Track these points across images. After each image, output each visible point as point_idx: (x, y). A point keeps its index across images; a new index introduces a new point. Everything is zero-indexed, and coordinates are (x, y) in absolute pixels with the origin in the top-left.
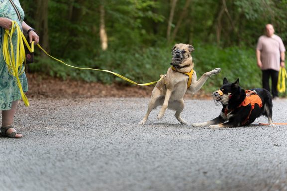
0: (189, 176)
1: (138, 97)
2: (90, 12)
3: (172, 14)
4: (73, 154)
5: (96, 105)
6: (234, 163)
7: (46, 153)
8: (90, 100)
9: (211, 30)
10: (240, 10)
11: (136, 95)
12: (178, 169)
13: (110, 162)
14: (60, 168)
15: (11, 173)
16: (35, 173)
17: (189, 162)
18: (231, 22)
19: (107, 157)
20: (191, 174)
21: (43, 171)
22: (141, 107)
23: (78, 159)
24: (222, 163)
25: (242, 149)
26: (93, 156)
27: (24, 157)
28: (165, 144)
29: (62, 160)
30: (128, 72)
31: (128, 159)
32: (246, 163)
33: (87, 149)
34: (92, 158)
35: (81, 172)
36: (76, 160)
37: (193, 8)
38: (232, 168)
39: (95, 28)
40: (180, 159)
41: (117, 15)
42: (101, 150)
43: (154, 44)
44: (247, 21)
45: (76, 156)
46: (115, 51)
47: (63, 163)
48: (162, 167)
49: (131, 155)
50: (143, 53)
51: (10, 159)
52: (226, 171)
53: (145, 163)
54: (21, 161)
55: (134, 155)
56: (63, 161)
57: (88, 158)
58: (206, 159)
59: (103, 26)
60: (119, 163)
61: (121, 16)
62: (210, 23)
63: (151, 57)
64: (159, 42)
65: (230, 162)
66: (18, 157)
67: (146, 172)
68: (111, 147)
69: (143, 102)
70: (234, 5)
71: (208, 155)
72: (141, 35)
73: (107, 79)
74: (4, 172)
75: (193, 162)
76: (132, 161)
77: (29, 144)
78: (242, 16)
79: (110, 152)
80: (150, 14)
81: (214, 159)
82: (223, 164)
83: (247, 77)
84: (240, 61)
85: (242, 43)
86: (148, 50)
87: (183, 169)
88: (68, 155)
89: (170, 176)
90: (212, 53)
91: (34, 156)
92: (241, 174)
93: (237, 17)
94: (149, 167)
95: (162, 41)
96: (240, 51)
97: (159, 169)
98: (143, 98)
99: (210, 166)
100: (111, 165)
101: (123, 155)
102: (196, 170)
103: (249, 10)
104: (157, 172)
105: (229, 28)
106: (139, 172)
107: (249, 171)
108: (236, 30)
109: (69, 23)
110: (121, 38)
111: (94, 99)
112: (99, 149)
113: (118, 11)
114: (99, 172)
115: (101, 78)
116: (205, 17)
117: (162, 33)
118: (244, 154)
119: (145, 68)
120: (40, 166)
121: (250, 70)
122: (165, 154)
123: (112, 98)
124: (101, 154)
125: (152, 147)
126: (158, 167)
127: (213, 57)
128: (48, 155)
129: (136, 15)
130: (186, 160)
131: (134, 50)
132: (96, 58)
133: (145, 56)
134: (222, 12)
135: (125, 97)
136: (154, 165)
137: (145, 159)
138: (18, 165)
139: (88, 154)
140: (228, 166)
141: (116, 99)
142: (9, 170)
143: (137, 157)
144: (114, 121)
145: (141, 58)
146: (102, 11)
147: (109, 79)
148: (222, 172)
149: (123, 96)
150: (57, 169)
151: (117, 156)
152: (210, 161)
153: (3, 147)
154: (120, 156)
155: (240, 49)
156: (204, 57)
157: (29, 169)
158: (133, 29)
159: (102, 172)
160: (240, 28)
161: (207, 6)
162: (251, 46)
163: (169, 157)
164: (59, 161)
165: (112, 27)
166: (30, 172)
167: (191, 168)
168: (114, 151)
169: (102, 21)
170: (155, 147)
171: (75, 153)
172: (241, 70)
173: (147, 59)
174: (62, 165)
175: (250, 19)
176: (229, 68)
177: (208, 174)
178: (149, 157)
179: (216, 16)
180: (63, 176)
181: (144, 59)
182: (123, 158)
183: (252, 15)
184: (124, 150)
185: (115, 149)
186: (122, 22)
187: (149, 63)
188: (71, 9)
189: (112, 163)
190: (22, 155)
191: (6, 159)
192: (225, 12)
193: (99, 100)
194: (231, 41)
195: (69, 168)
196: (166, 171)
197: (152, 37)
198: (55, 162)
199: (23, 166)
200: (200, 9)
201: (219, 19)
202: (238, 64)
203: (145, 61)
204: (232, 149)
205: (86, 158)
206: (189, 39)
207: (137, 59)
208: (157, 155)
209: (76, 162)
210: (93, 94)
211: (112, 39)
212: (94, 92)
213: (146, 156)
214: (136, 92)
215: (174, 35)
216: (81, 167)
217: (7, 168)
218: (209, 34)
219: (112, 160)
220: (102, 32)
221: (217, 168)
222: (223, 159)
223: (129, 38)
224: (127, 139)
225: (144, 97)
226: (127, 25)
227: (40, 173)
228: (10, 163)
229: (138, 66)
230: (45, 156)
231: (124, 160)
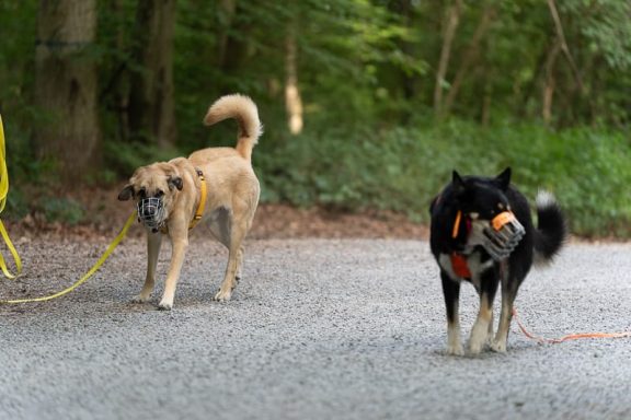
0: (483, 412)
1: (369, 237)
2: (266, 50)
3: (446, 55)
4: (228, 361)
5: (279, 255)
6: (581, 384)
7: (169, 359)
8: (266, 243)
9: (531, 89)
10: (594, 47)
11: (365, 232)
12: (461, 395)
13: (310, 379)
14: (201, 392)
15: (93, 403)
16: (145, 402)
17: (484, 382)
18: (574, 74)
19: (303, 368)
20: (487, 408)
21: (163, 399)
22: (377, 260)
23: (239, 372)
24: (556, 384)
25: (599, 352)
26: (272, 366)
27: (121, 367)
28: (429, 341)
29: (205, 374)
30: (348, 181)
31: (349, 373)
32: (608, 384)
33: (259, 350)
34: (271, 370)
35: (247, 403)
36: (236, 375)
37: (492, 42)
38: (579, 394)
39: (275, 85)
40: (462, 375)
41: (325, 58)
42: (289, 353)
43: (404, 119)
44: (610, 70)
45: (234, 367)
46: (320, 134)
47: (207, 381)
48: (426, 392)
49: (355, 365)
50: (382, 139)
51: (90, 372)
52: (564, 402)
53: (385, 383)
54: (116, 376)
55: (362, 364)
56: (207, 377)
57: (262, 370)
58: (521, 375)
59: (292, 80)
60: (331, 382)
61: (334, 58)
62: (527, 74)
63: (398, 148)
64: (417, 117)
65: (572, 381)
66: (108, 368)
67: (389, 403)
68: (311, 347)
69: (382, 248)
70: (581, 36)
71: (524, 366)
72: (377, 100)
73: (301, 197)
74: (78, 400)
75: (493, 381)
76: (358, 378)
77: (131, 339)
78: (600, 60)
79: (311, 359)
80: (398, 55)
81: (538, 375)
82: (557, 387)
83: (609, 195)
84: (594, 158)
85: (600, 119)
86: (392, 134)
87: (471, 396)
88: (218, 364)
89: (441, 410)
90: (532, 141)
91: (142, 365)
92: (598, 407)
93: (589, 62)
94: (395, 391)
95: (424, 114)
96: (594, 138)
97: (417, 396)
98: (381, 240)
99: (529, 389)
100: (313, 385)
101: (338, 365)
102: (499, 400)
103: (615, 47)
104: (412, 404)
105: (571, 86)
106: (375, 402)
107: (616, 402)
108: (586, 90)
109: (218, 73)
110: (332, 107)
111: (273, 242)
112: (286, 351)
113: (326, 47)
114: (285, 402)
115: (289, 195)
116: (516, 60)
117: (422, 96)
118: (605, 364)
119: (386, 172)
120: (156, 387)
121: (616, 180)
122: (431, 364)
123: (314, 240)
124: (290, 363)
125: (402, 348)
126: (416, 391)
127: (535, 149)
128: (175, 363)
129: (365, 57)
130: (477, 376)
131: (362, 132)
132: (278, 151)
133: (386, 146)
134: (555, 51)
135: (342, 237)
136: (407, 387)
137: (386, 373)
138: (109, 386)
139: (263, 361)
140: (568, 390)
141: (321, 241)
142: (90, 396)
143: (369, 368)
144: (318, 289)
145: (377, 151)
146: (292, 48)
147: (305, 196)
148: (557, 404)
149: (338, 233)
150: (194, 396)
151: (325, 367)
152: (530, 380)
153: (74, 346)
154: (333, 367)
155: (594, 132)
156: (516, 150)
157: (133, 395)
158: (358, 86)
159: (294, 401)
160: (594, 87)
161: (522, 39)
162: (620, 126)
163: (440, 371)
164: (199, 376)
165: (313, 82)
166: (134, 401)
167: (487, 394)
168: (318, 355)
169: (291, 69)
170: (408, 347)
171: (232, 359)
172: (596, 179)
173: (390, 155)
174: (206, 387)
175: (617, 66)
176: (570, 175)
177: (525, 408)
178: (394, 370)
179: (542, 60)
180: (207, 410)
181: (384, 153)
182: (338, 372)
183: (621, 58)
184: (341, 354)
185: (319, 352)
186: (334, 71)
187: (394, 163)
188: (223, 42)
189: (315, 382)
190: (117, 364)
191: (82, 372)
192: (562, 52)
193: (284, 243)
194: (576, 116)
195: (221, 392)
196: (433, 400)
197: (401, 104)
198: (190, 380)
199: (118, 387)
200: (506, 43)
201: (549, 65)
202: (589, 166)
203: (386, 158)
204: (578, 354)
205: (258, 371)
206: (481, 109)
207: (368, 154)
208: (413, 365)
209: (235, 379)
210: (270, 229)
211: (313, 108)
212: (274, 226)
213: (388, 366)
214: (365, 226)
215: (450, 101)
216: (246, 390)
217: (85, 392)
218: (526, 99)
219: (314, 375)
220: (292, 92)
221: (546, 394)
222: (558, 374)
223: (351, 107)
224: (347, 329)
225: (382, 236)
226: (347, 77)
227: (157, 403)
228: (91, 380)
229: (370, 168)
230: (167, 365)
231: (342, 375)
